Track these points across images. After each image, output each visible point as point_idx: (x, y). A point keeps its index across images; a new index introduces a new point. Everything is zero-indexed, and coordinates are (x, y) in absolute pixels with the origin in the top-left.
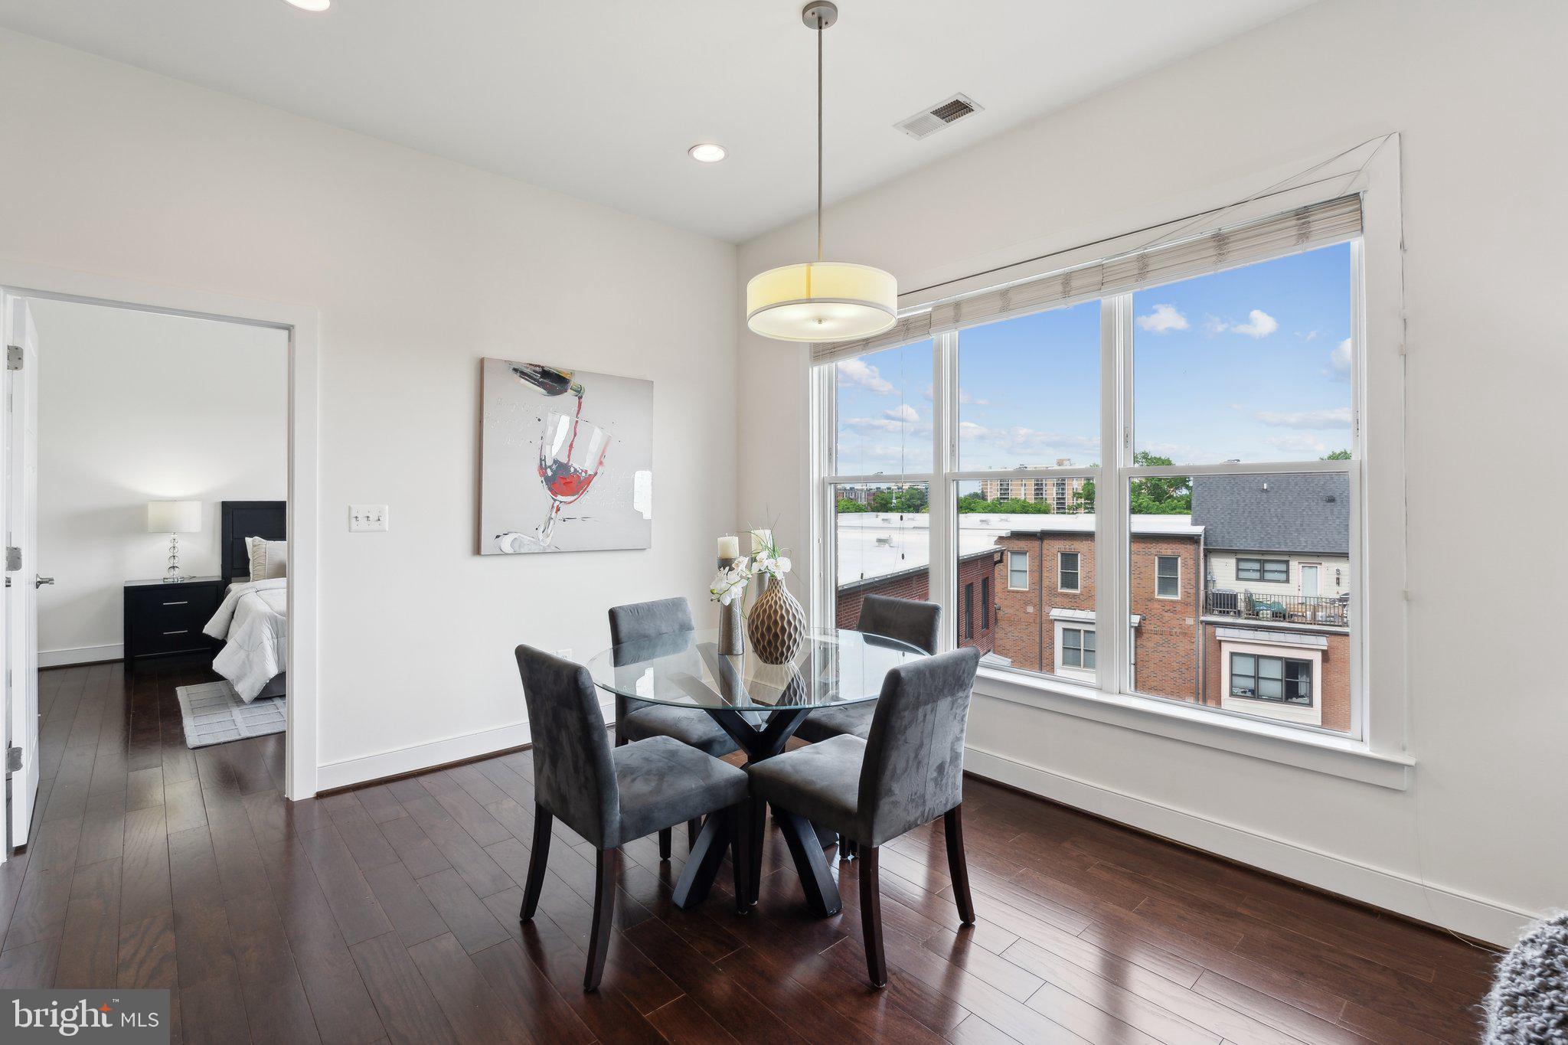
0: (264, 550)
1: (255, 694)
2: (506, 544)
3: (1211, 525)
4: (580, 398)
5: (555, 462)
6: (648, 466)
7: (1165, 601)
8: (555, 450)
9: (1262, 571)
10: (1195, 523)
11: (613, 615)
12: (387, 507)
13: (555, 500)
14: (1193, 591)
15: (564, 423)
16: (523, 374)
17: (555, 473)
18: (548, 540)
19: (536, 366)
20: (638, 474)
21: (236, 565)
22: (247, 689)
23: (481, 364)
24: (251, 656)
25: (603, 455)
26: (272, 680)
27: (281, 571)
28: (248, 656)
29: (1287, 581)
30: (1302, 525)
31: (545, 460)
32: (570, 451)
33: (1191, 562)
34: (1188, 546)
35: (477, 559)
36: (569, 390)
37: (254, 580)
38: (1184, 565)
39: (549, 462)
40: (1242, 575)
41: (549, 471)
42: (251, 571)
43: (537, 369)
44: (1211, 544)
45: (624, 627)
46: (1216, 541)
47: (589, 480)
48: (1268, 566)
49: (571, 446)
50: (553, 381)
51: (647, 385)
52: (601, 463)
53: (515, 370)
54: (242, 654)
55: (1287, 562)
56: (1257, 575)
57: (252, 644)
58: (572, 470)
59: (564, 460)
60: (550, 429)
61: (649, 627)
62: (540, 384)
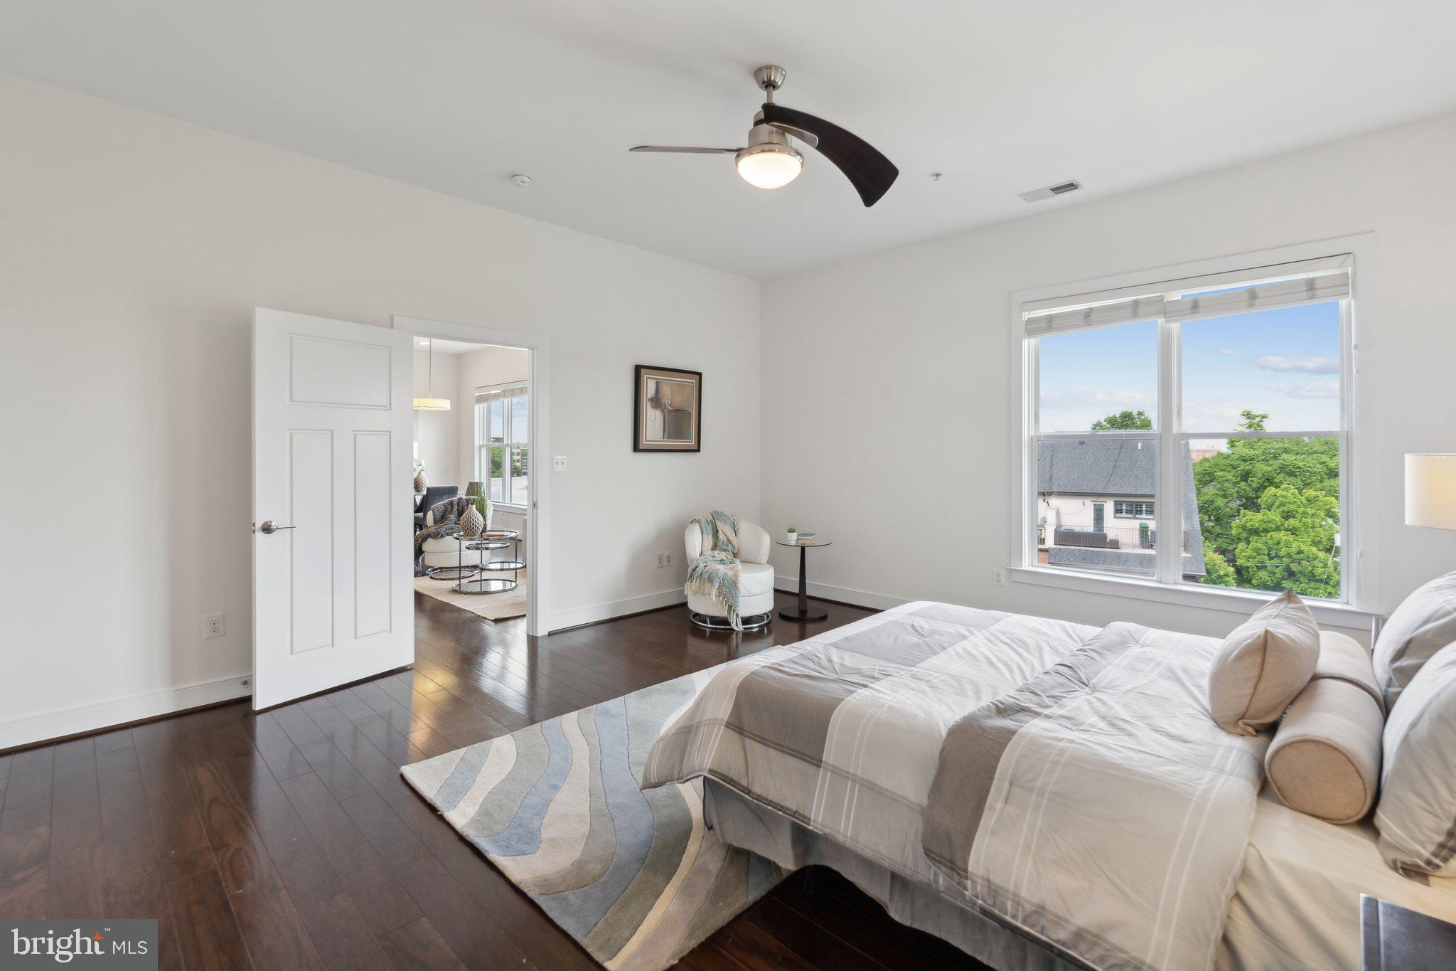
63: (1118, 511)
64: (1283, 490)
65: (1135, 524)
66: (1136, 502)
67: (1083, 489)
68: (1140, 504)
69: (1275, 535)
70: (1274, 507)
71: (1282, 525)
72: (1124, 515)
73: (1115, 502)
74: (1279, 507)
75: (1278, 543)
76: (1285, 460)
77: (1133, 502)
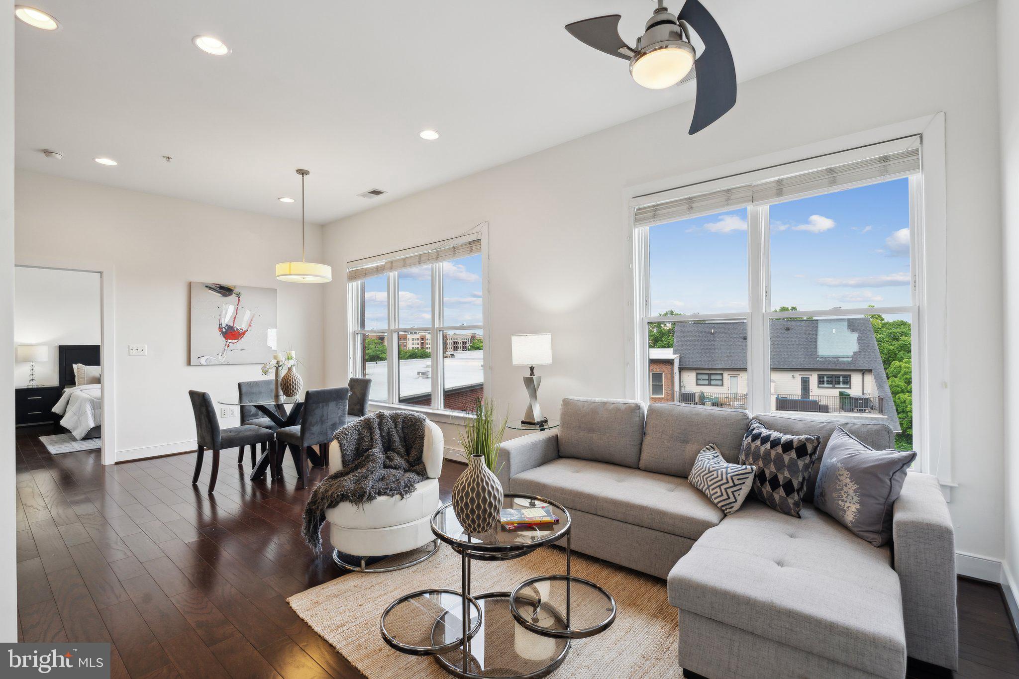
0: (84, 371)
1: (83, 436)
2: (203, 361)
3: (683, 354)
4: (239, 297)
5: (227, 325)
6: (275, 326)
7: (655, 398)
8: (227, 320)
9: (710, 380)
10: (675, 353)
11: (240, 385)
12: (146, 346)
13: (227, 342)
14: (670, 392)
15: (231, 309)
16: (210, 288)
17: (227, 330)
18: (224, 359)
19: (217, 284)
20: (269, 330)
21: (67, 378)
22: (78, 433)
23: (190, 285)
24: (80, 419)
25: (251, 322)
26: (92, 429)
27: (98, 380)
28: (79, 418)
29: (722, 385)
30: (730, 353)
31: (221, 325)
32: (234, 320)
33: (669, 375)
34: (668, 366)
35: (190, 368)
36: (233, 294)
37: (78, 386)
38: (666, 377)
39: (224, 325)
40: (700, 382)
41: (224, 329)
42: (76, 382)
43: (217, 286)
44: (682, 365)
45: (244, 389)
46: (685, 363)
47: (244, 333)
48: (713, 377)
49: (235, 318)
50: (225, 291)
51: (275, 291)
52: (250, 326)
53: (207, 286)
54: (76, 418)
55: (722, 374)
56: (707, 382)
57: (81, 413)
58: (235, 329)
59: (231, 324)
60: (224, 312)
61: (255, 390)
62: (219, 292)
63: (821, 381)
64: (906, 363)
65: (835, 392)
66: (835, 375)
67: (793, 365)
68: (838, 377)
69: (901, 395)
70: (899, 375)
71: (906, 388)
72: (825, 385)
73: (818, 375)
74: (903, 375)
75: (905, 401)
76: (904, 341)
77: (833, 375)
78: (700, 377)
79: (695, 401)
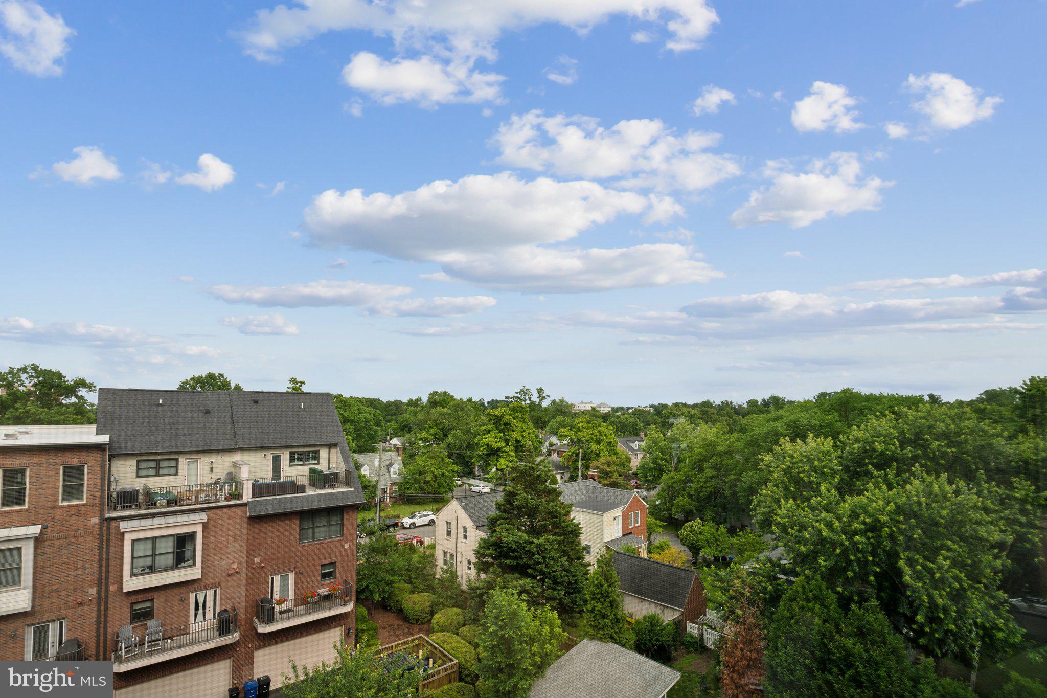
3: (116, 434)
7: (70, 506)
9: (157, 469)
10: (100, 433)
14: (97, 494)
30: (188, 431)
33: (96, 468)
34: (95, 454)
38: (90, 471)
40: (141, 473)
44: (115, 450)
48: (162, 464)
55: (177, 460)
56: (153, 472)
63: (292, 460)
65: (305, 469)
66: (305, 451)
67: (265, 444)
68: (308, 453)
72: (296, 463)
73: (290, 452)
78: (143, 465)
79: (137, 502)
